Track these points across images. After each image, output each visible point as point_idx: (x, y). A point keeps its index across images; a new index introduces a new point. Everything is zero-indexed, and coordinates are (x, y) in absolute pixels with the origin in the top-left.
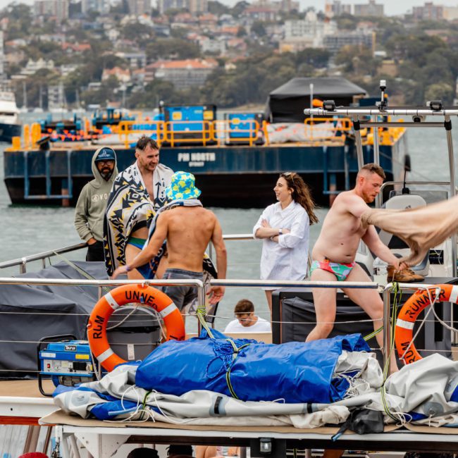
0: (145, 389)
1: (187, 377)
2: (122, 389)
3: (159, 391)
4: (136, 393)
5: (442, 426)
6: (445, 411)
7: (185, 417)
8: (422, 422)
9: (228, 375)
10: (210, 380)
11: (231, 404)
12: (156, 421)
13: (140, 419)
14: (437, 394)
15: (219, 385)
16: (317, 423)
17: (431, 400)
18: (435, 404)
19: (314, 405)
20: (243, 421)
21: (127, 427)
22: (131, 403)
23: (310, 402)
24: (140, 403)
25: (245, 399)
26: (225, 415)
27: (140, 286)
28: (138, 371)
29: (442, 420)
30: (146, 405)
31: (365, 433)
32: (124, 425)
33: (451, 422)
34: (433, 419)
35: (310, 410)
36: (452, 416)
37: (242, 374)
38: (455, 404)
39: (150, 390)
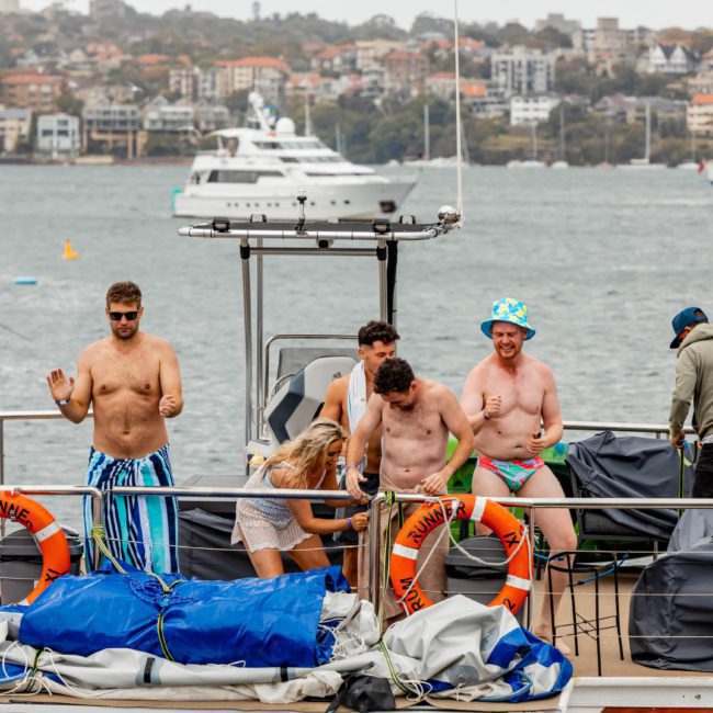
0: (34, 647)
1: (100, 629)
3: (56, 649)
4: (24, 654)
5: (475, 700)
6: (481, 678)
7: (97, 688)
8: (445, 694)
9: (160, 624)
10: (133, 633)
11: (167, 669)
12: (54, 694)
13: (28, 691)
14: (471, 654)
15: (147, 642)
16: (294, 696)
17: (462, 663)
18: (467, 668)
19: (290, 670)
20: (184, 694)
21: (12, 702)
22: (17, 668)
23: (284, 665)
24: (29, 668)
25: (184, 661)
26: (159, 684)
27: (8, 494)
28: (23, 621)
29: (476, 691)
30: (38, 670)
31: (369, 710)
32: (7, 700)
33: (488, 694)
34: (464, 690)
35: (285, 678)
36: (490, 684)
37: (181, 624)
38: (495, 669)
39: (40, 649)
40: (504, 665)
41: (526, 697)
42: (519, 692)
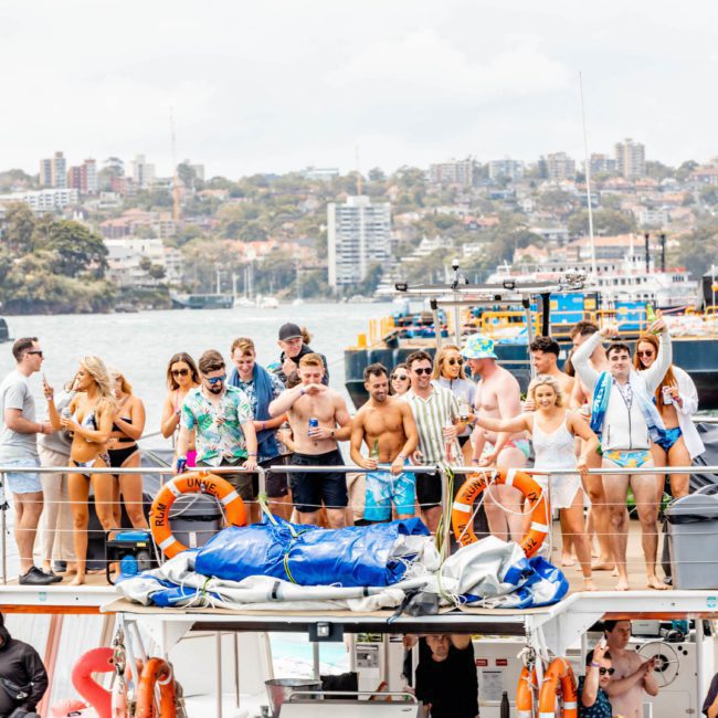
0: (206, 576)
1: (247, 562)
2: (182, 576)
3: (220, 577)
4: (196, 580)
5: (496, 608)
6: (499, 592)
7: (244, 603)
8: (476, 603)
9: (286, 559)
10: (268, 565)
11: (288, 589)
12: (216, 607)
13: (200, 605)
14: (490, 575)
15: (277, 571)
16: (373, 606)
17: (485, 582)
18: (489, 585)
19: (370, 589)
20: (301, 606)
21: (187, 613)
22: (190, 590)
23: (367, 585)
24: (200, 590)
25: (303, 584)
26: (282, 600)
27: (201, 474)
28: (198, 558)
29: (496, 602)
30: (206, 591)
31: (419, 615)
32: (184, 612)
33: (505, 603)
34: (489, 601)
35: (366, 594)
36: (506, 597)
37: (299, 558)
38: (508, 586)
39: (209, 577)
40: (515, 583)
41: (530, 605)
42: (525, 600)
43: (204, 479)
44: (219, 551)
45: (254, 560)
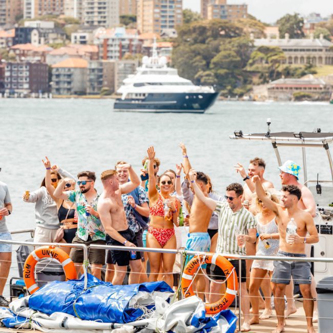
0: (34, 310)
1: (54, 303)
2: (19, 310)
3: (41, 312)
4: (28, 312)
6: (187, 331)
7: (50, 329)
9: (75, 303)
10: (64, 307)
13: (29, 328)
14: (180, 321)
15: (69, 309)
17: (178, 325)
18: (181, 327)
19: (115, 324)
22: (22, 318)
23: (114, 322)
24: (28, 319)
25: (83, 319)
26: (67, 328)
28: (30, 299)
30: (31, 320)
32: (17, 332)
35: (113, 327)
37: (80, 303)
39: (36, 311)
43: (52, 250)
44: (41, 296)
45: (58, 303)
